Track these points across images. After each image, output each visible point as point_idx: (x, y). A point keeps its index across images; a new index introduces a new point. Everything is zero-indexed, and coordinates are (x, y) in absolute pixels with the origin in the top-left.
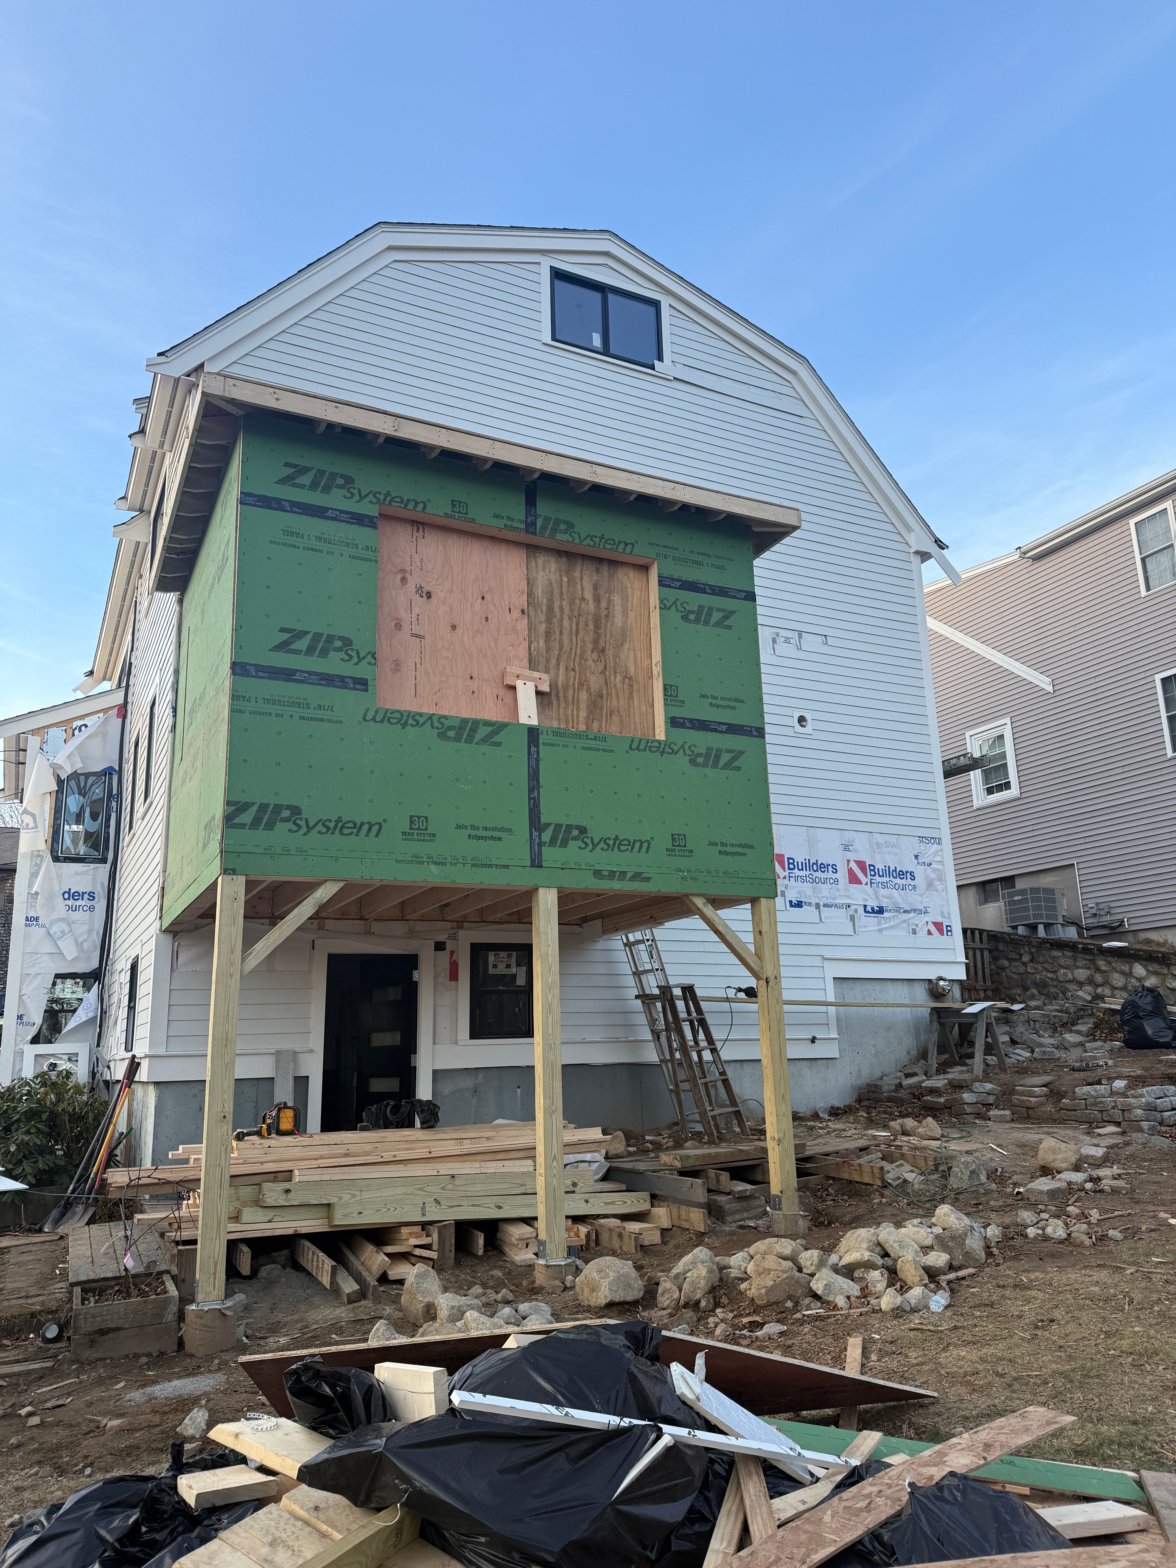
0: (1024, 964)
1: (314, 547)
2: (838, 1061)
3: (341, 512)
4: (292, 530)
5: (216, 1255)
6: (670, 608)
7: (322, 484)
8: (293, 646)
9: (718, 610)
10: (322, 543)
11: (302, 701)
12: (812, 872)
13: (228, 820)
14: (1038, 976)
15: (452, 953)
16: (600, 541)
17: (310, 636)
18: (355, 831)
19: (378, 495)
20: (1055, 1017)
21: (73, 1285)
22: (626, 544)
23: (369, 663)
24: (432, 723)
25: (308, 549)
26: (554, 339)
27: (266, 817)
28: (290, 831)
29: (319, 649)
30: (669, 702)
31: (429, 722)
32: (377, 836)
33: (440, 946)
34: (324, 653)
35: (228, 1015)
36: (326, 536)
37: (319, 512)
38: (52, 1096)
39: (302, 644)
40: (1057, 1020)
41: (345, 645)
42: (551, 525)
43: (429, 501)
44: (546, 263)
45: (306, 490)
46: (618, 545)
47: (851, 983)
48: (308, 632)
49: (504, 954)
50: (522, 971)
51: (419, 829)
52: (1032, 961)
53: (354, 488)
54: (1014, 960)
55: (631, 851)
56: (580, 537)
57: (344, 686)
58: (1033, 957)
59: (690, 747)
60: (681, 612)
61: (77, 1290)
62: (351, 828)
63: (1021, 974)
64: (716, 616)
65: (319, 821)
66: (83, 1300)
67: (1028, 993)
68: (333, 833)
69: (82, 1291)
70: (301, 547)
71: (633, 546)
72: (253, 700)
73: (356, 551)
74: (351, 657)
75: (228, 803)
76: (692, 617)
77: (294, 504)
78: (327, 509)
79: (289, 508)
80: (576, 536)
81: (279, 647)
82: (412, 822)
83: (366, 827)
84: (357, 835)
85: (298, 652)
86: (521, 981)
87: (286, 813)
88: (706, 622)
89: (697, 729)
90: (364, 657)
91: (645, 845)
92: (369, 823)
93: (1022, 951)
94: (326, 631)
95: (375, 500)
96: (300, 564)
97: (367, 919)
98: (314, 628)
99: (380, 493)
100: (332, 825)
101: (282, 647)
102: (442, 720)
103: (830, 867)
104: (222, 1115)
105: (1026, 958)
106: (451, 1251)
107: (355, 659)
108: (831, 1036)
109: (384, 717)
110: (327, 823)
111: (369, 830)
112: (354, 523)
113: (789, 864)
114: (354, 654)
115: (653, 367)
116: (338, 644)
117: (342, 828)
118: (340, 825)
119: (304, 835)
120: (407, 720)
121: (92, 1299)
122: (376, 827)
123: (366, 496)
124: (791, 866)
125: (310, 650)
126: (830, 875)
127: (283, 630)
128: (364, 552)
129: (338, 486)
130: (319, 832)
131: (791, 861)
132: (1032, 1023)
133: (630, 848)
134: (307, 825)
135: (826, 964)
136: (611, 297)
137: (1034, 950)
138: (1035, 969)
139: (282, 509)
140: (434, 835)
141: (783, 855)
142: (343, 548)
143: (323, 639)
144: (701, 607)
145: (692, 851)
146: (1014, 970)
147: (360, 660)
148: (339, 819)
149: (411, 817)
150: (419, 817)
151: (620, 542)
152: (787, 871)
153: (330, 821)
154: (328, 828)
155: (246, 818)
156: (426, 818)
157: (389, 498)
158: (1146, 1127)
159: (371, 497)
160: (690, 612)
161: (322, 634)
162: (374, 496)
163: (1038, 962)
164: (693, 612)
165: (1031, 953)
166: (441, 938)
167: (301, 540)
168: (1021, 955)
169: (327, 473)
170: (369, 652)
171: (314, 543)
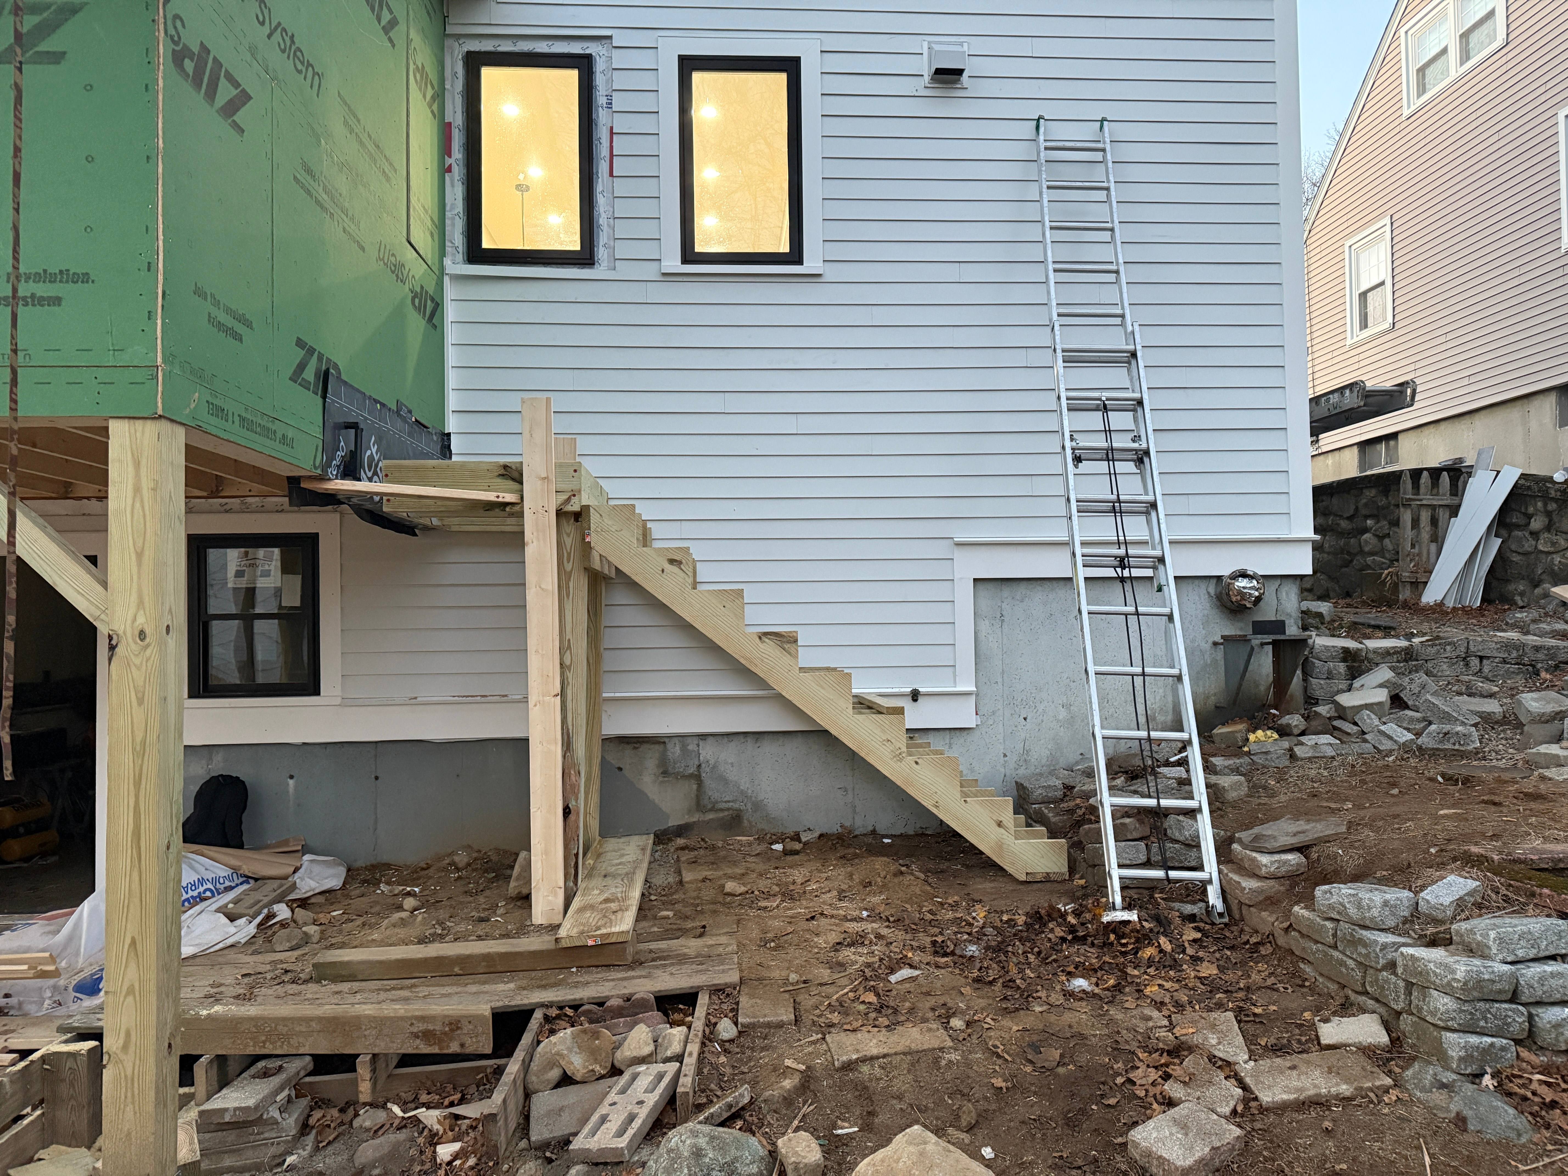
0: (1535, 535)
2: (977, 733)
14: (1557, 559)
20: (1537, 649)
40: (1540, 656)
47: (1022, 589)
52: (1548, 528)
54: (1518, 527)
58: (1550, 521)
63: (1526, 554)
67: (1537, 591)
93: (1531, 510)
105: (1537, 524)
108: (960, 688)
132: (1474, 662)
135: (959, 555)
137: (1552, 506)
138: (1553, 544)
146: (1513, 547)
158: (1454, 1054)
163: (1559, 532)
165: (1548, 514)
168: (1529, 517)
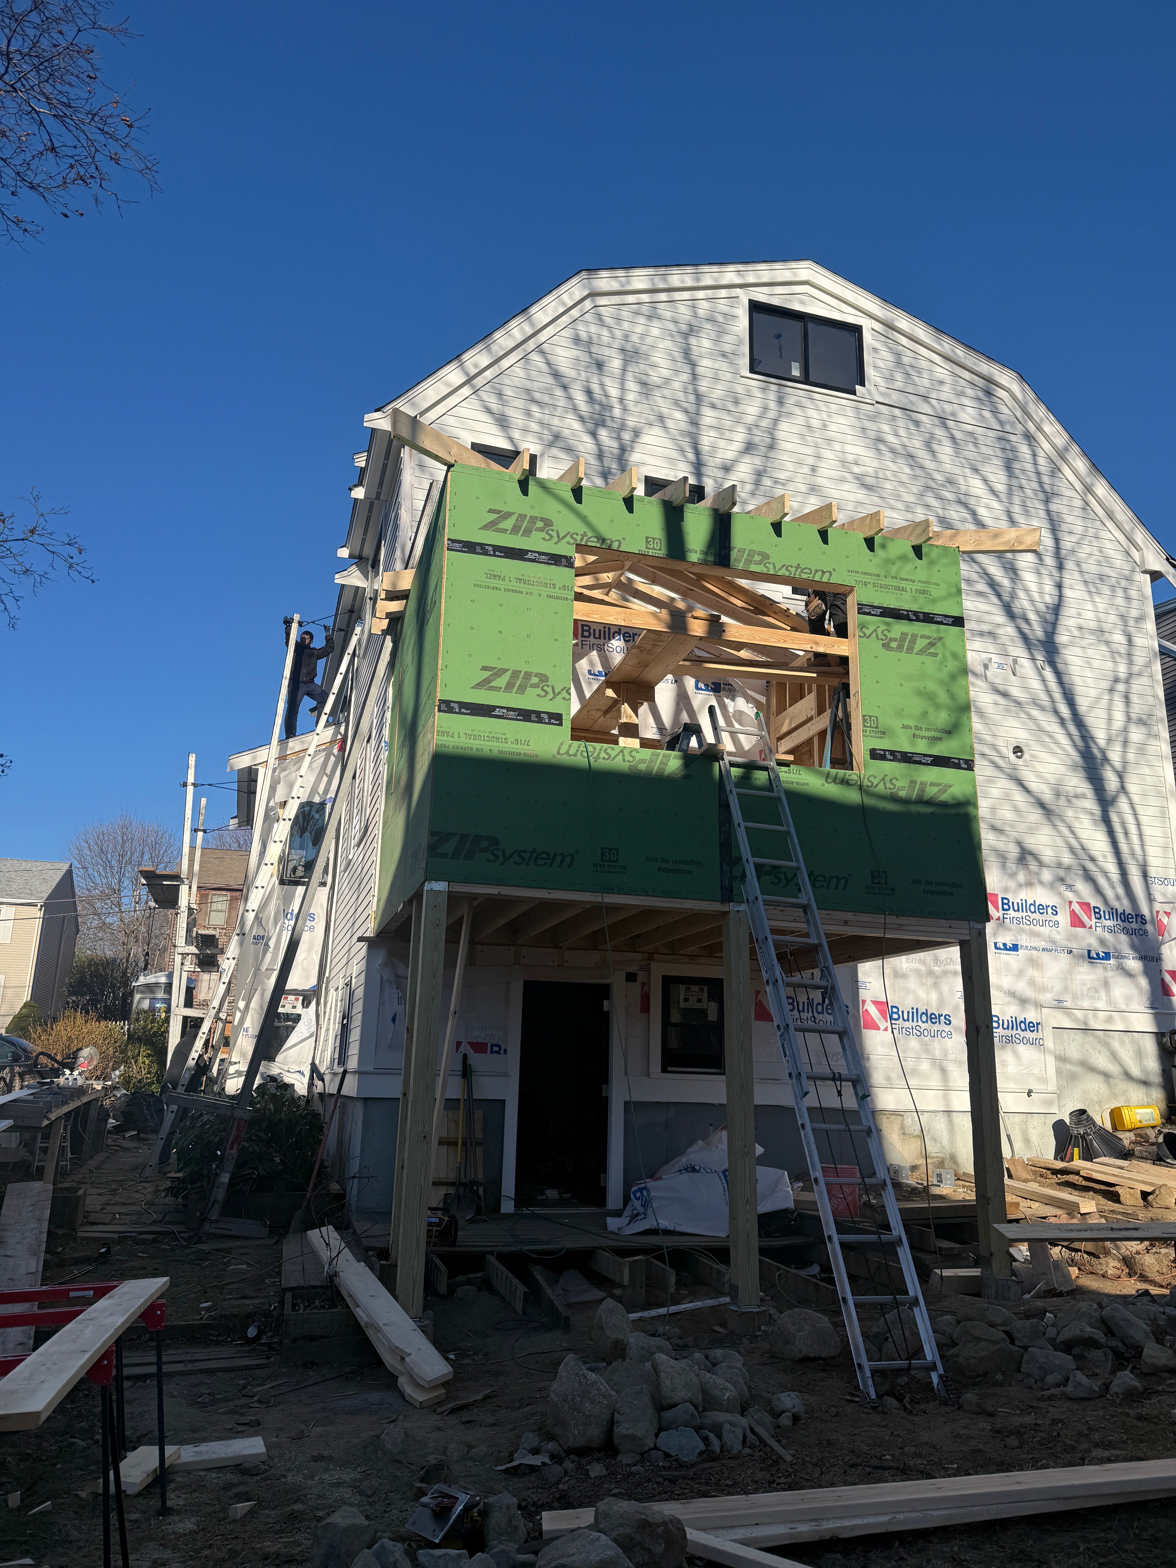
1: (514, 588)
3: (540, 553)
4: (495, 573)
5: (415, 1272)
6: (869, 636)
7: (523, 528)
8: (493, 684)
9: (922, 637)
10: (522, 585)
11: (501, 736)
12: (1029, 913)
13: (432, 849)
15: (643, 984)
16: (796, 571)
17: (509, 674)
18: (549, 862)
19: (575, 536)
21: (285, 1290)
22: (823, 573)
23: (564, 698)
24: (623, 756)
25: (509, 590)
26: (752, 371)
27: (466, 847)
28: (488, 860)
29: (517, 685)
30: (868, 733)
31: (621, 755)
32: (569, 867)
33: (631, 977)
34: (522, 689)
35: (429, 1037)
36: (526, 578)
37: (519, 554)
38: (272, 1106)
39: (501, 682)
41: (542, 681)
42: (745, 557)
43: (624, 539)
44: (744, 297)
45: (508, 535)
46: (815, 574)
47: (1073, 1033)
48: (507, 670)
49: (694, 988)
50: (713, 1006)
51: (610, 861)
53: (553, 530)
55: (827, 888)
56: (775, 568)
57: (540, 721)
59: (891, 780)
60: (882, 639)
61: (288, 1296)
62: (544, 859)
64: (921, 643)
65: (515, 852)
66: (294, 1306)
68: (527, 864)
69: (293, 1297)
70: (502, 589)
71: (831, 574)
72: (456, 735)
73: (553, 590)
74: (547, 693)
75: (433, 834)
76: (894, 645)
77: (496, 548)
78: (526, 552)
79: (492, 553)
80: (771, 566)
81: (480, 685)
82: (603, 854)
83: (559, 858)
84: (550, 866)
85: (497, 689)
86: (712, 1017)
87: (484, 844)
88: (910, 650)
89: (899, 761)
90: (559, 693)
91: (842, 882)
92: (562, 854)
94: (524, 669)
95: (572, 541)
96: (501, 605)
97: (561, 948)
98: (513, 667)
99: (577, 534)
100: (527, 856)
101: (483, 684)
102: (634, 753)
103: (1049, 909)
104: (423, 1135)
106: (642, 1288)
107: (551, 695)
108: (1050, 1090)
109: (577, 751)
110: (522, 854)
111: (562, 861)
112: (551, 564)
113: (1003, 904)
114: (549, 690)
115: (854, 393)
116: (535, 680)
117: (536, 858)
118: (534, 855)
119: (501, 865)
120: (599, 753)
121: (301, 1306)
122: (568, 859)
123: (564, 537)
124: (1006, 907)
125: (509, 687)
126: (1050, 917)
127: (484, 668)
128: (560, 591)
129: (538, 530)
130: (515, 863)
131: (1005, 901)
133: (825, 884)
134: (504, 855)
135: (1045, 1012)
136: (810, 325)
139: (485, 553)
140: (624, 867)
141: (997, 895)
142: (541, 588)
143: (522, 675)
144: (904, 635)
145: (893, 890)
147: (555, 695)
148: (534, 851)
149: (602, 849)
150: (610, 850)
151: (816, 571)
152: (1001, 912)
153: (525, 852)
154: (523, 859)
155: (449, 847)
156: (617, 850)
157: (585, 538)
159: (568, 538)
160: (891, 640)
161: (520, 672)
162: (572, 537)
164: (895, 640)
166: (632, 969)
167: (503, 583)
169: (528, 518)
170: (565, 688)
171: (514, 585)
